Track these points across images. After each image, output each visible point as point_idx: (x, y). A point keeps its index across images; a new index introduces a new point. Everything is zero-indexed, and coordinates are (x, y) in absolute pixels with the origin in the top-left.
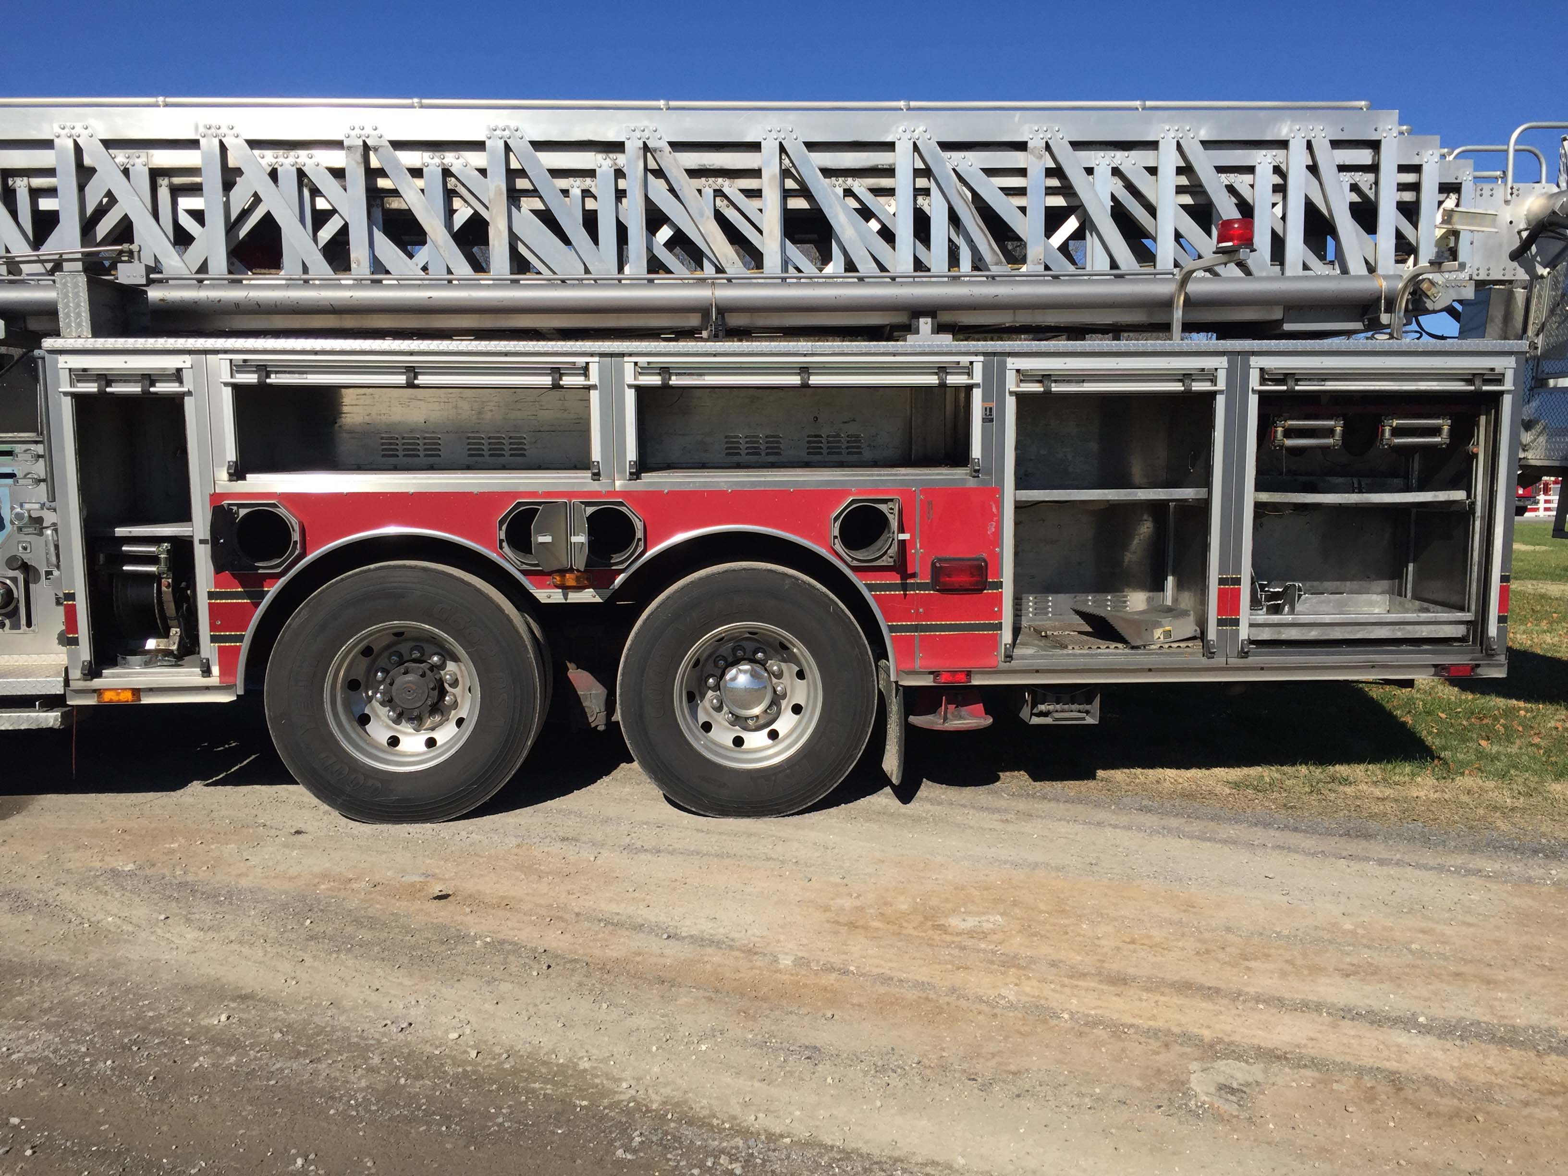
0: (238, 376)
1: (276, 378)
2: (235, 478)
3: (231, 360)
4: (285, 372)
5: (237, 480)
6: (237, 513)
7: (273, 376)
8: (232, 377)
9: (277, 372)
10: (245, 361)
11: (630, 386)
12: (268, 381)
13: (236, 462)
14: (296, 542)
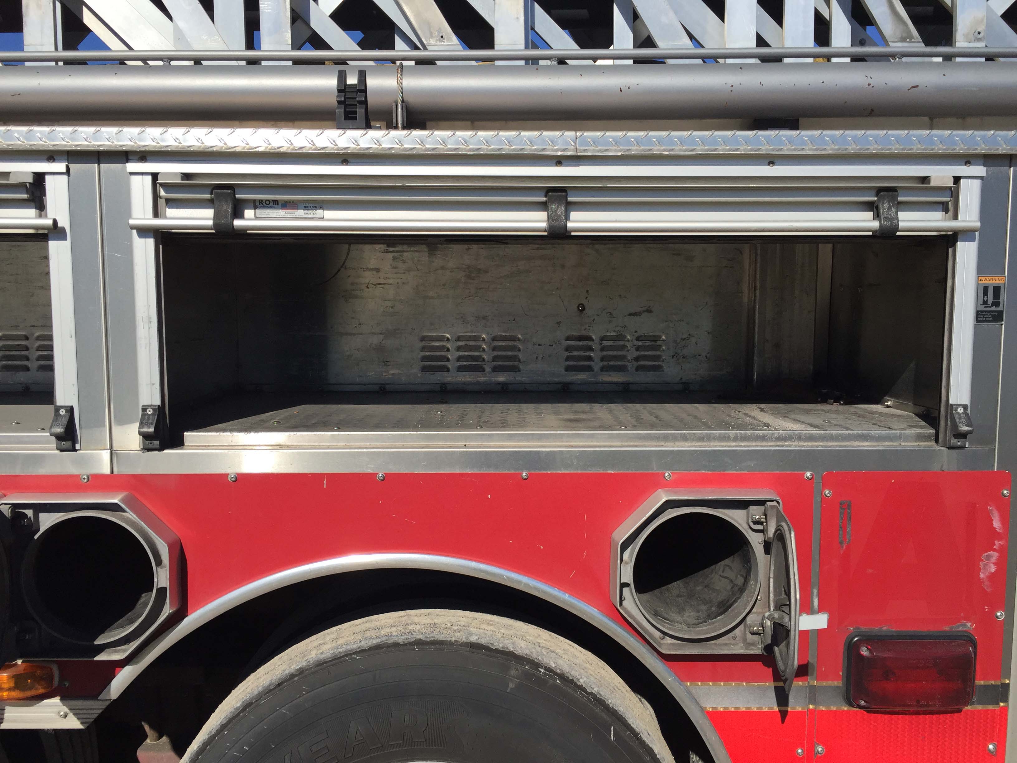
11: (143, 231)
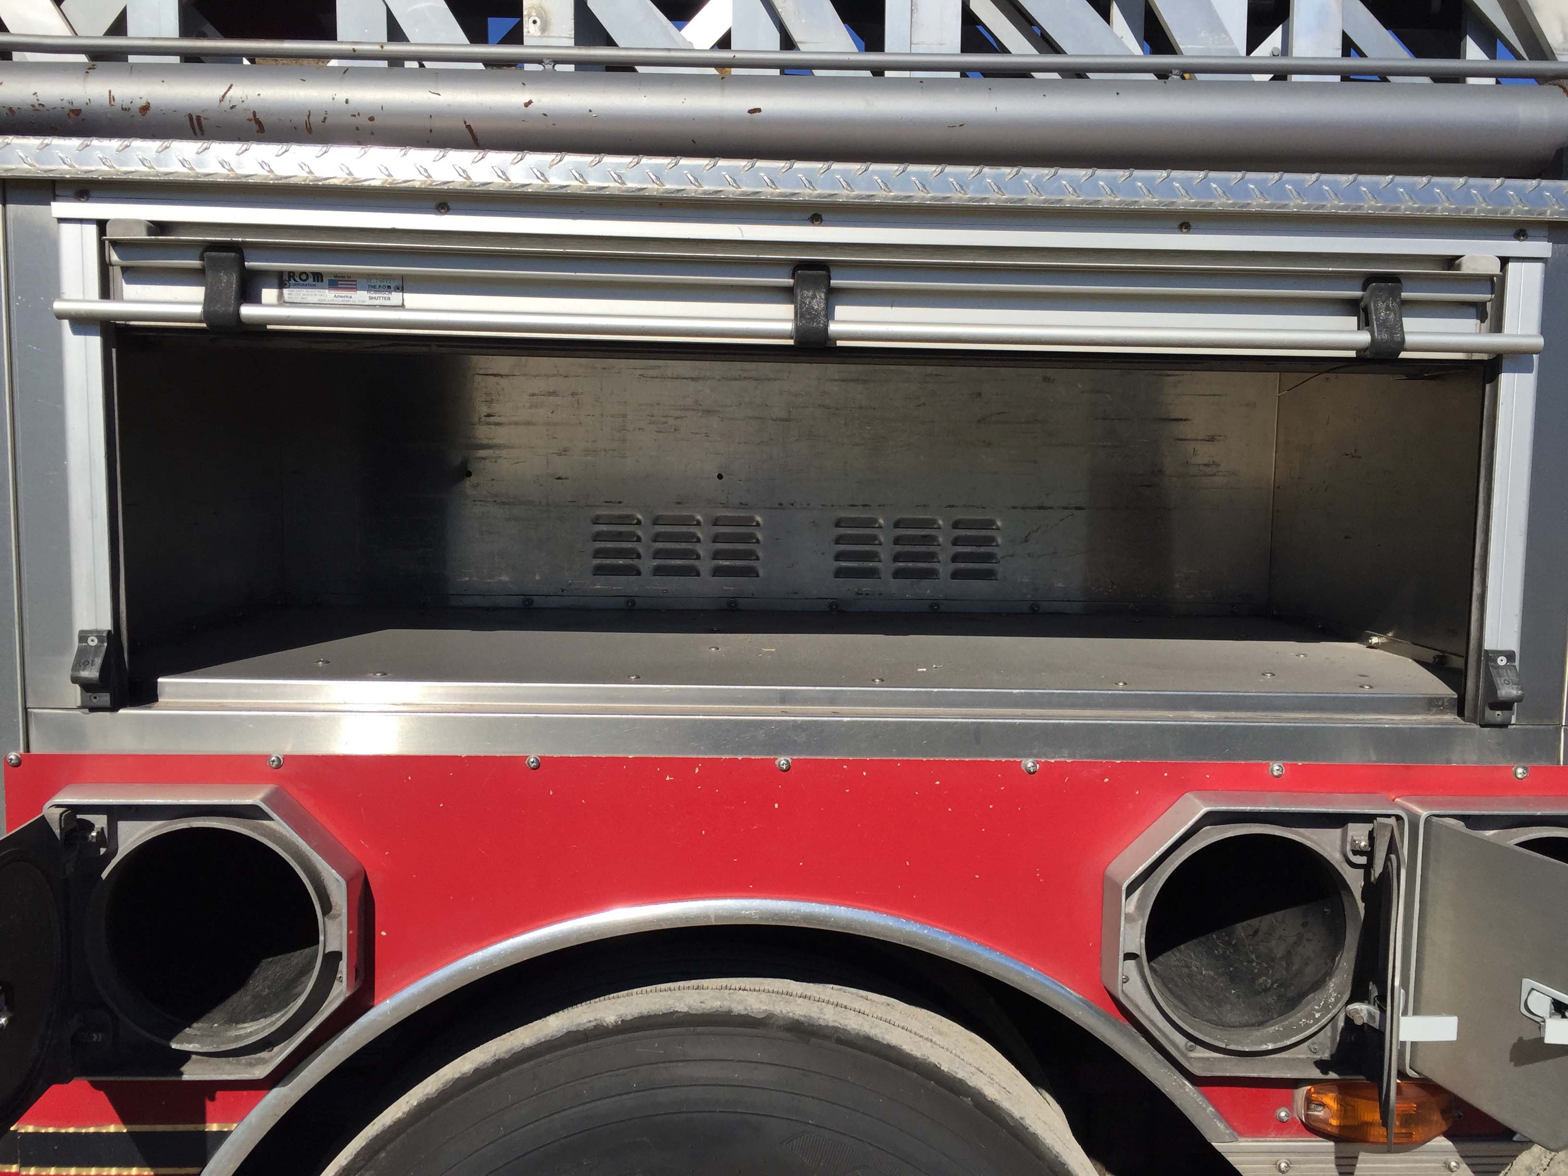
0: (131, 290)
1: (282, 302)
2: (105, 698)
3: (102, 225)
4: (317, 279)
5: (114, 708)
6: (110, 838)
7: (269, 294)
8: (106, 293)
9: (283, 280)
10: (159, 227)
12: (247, 311)
13: (113, 637)
14: (333, 958)
